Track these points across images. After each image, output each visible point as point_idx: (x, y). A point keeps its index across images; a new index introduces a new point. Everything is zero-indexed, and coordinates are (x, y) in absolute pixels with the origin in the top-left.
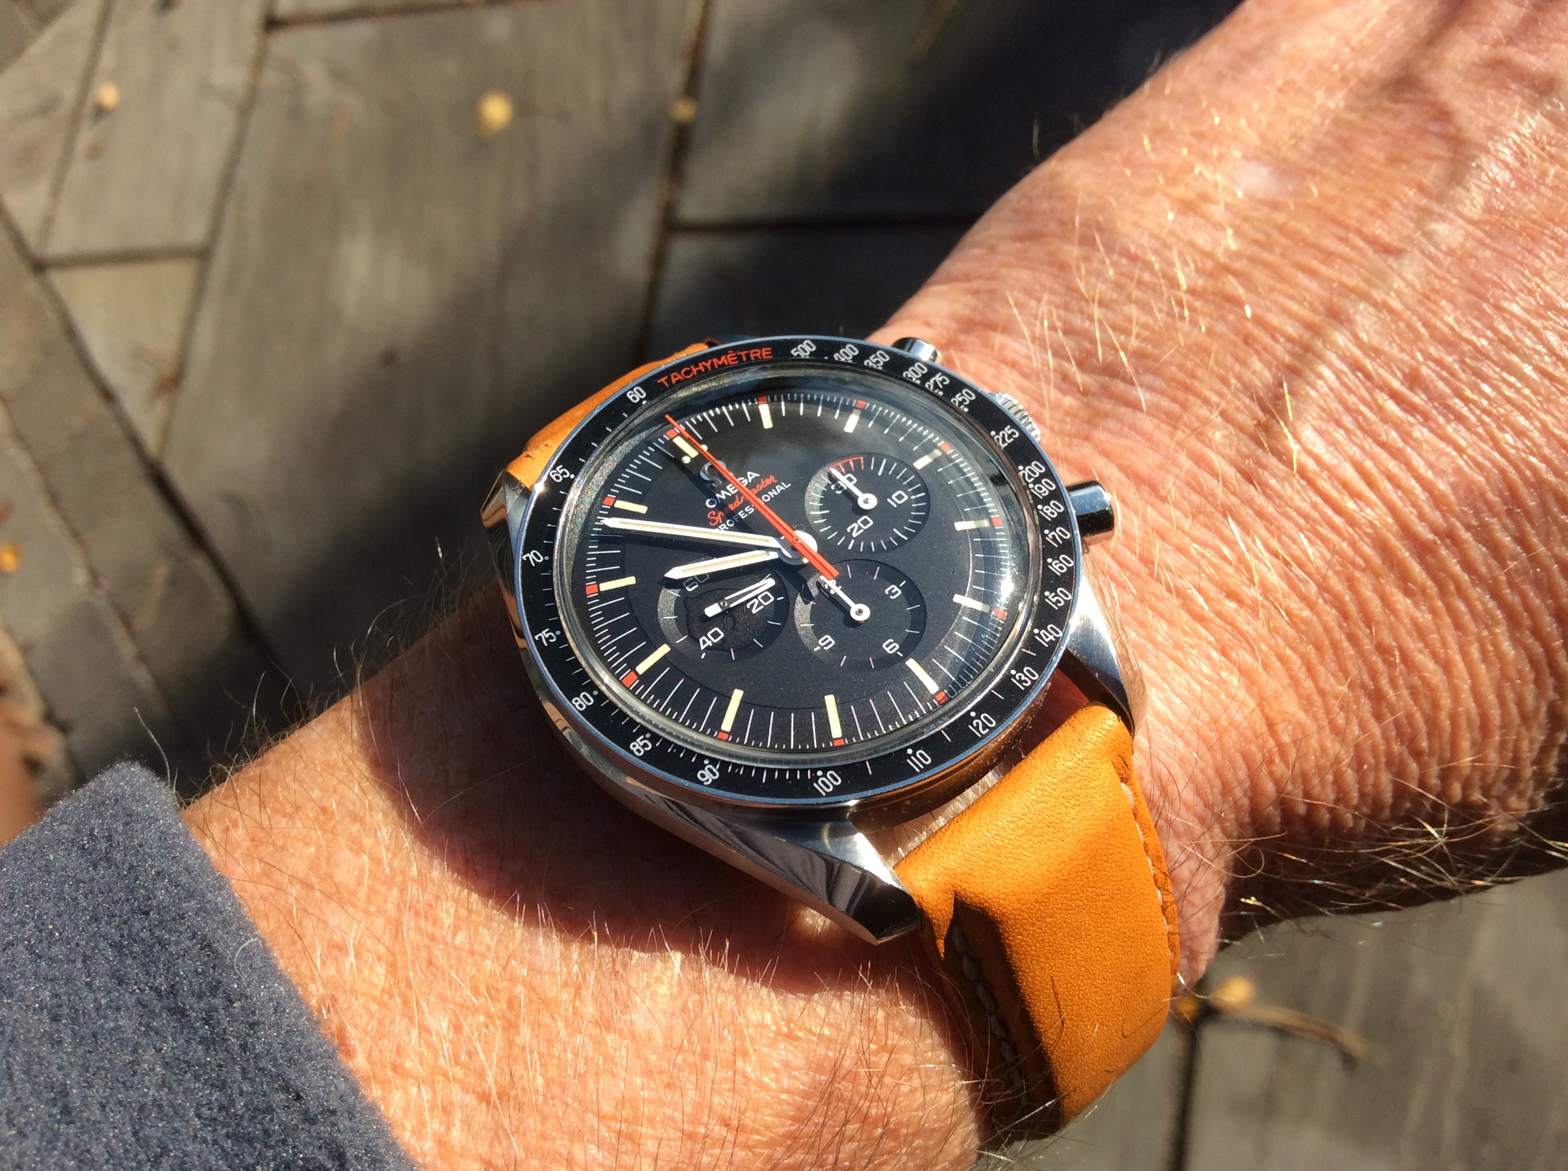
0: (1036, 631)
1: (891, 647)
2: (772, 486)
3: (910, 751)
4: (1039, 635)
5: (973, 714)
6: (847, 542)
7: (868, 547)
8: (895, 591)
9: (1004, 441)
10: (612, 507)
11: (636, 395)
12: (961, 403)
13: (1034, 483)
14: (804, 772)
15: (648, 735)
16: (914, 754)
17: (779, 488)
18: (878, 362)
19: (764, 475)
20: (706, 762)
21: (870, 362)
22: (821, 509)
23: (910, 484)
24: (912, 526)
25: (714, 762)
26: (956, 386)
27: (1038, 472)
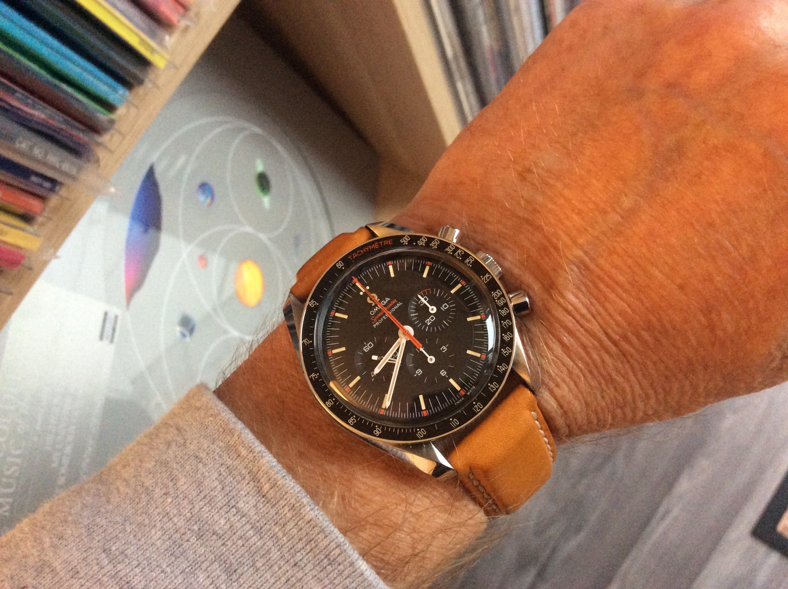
0: (498, 366)
1: (443, 373)
2: (395, 304)
3: (451, 419)
4: (499, 368)
5: (474, 403)
6: (425, 328)
7: (433, 330)
8: (444, 348)
9: (486, 281)
10: (334, 315)
11: (340, 265)
12: (469, 263)
13: (497, 299)
14: (412, 429)
15: (354, 416)
16: (453, 421)
17: (398, 305)
18: (435, 244)
19: (392, 300)
20: (377, 426)
21: (432, 244)
22: (415, 313)
23: (449, 301)
24: (450, 319)
25: (379, 427)
26: (466, 256)
27: (499, 294)
